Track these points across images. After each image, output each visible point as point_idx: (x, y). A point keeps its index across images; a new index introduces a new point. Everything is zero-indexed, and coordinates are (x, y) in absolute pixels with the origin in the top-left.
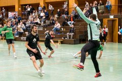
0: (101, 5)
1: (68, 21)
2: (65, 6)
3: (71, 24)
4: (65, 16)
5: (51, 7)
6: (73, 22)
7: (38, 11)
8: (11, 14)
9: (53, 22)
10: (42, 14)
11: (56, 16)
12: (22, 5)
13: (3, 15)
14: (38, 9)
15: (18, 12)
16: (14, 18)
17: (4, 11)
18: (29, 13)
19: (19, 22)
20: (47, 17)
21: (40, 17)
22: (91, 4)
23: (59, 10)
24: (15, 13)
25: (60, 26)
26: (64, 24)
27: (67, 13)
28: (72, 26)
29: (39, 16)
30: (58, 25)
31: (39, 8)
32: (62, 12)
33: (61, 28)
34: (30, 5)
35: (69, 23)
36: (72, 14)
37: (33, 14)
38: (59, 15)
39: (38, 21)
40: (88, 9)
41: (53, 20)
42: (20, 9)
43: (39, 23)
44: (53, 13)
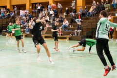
0: (107, 3)
1: (75, 18)
2: (73, 4)
3: (78, 21)
4: (73, 14)
5: (60, 6)
6: (80, 19)
7: (47, 10)
8: (22, 12)
9: (61, 20)
10: (52, 12)
11: (65, 14)
12: (33, 4)
13: (15, 13)
14: (47, 7)
15: (29, 10)
16: (25, 16)
17: (15, 9)
18: (39, 11)
19: (30, 19)
20: (56, 15)
21: (50, 15)
22: (98, 3)
23: (67, 8)
24: (26, 11)
25: (68, 24)
26: (72, 22)
27: (75, 11)
28: (80, 23)
29: (49, 13)
30: (66, 23)
31: (49, 6)
32: (71, 10)
33: (69, 25)
34: (40, 4)
35: (76, 20)
36: (79, 12)
37: (43, 12)
38: (68, 13)
39: (48, 18)
40: (95, 7)
41: (62, 18)
42: (31, 7)
43: (49, 20)
44: (61, 11)
